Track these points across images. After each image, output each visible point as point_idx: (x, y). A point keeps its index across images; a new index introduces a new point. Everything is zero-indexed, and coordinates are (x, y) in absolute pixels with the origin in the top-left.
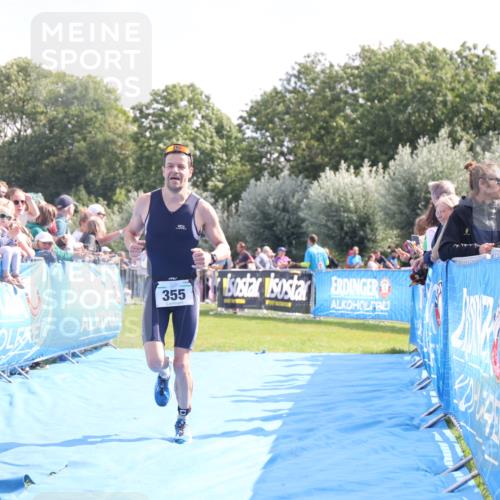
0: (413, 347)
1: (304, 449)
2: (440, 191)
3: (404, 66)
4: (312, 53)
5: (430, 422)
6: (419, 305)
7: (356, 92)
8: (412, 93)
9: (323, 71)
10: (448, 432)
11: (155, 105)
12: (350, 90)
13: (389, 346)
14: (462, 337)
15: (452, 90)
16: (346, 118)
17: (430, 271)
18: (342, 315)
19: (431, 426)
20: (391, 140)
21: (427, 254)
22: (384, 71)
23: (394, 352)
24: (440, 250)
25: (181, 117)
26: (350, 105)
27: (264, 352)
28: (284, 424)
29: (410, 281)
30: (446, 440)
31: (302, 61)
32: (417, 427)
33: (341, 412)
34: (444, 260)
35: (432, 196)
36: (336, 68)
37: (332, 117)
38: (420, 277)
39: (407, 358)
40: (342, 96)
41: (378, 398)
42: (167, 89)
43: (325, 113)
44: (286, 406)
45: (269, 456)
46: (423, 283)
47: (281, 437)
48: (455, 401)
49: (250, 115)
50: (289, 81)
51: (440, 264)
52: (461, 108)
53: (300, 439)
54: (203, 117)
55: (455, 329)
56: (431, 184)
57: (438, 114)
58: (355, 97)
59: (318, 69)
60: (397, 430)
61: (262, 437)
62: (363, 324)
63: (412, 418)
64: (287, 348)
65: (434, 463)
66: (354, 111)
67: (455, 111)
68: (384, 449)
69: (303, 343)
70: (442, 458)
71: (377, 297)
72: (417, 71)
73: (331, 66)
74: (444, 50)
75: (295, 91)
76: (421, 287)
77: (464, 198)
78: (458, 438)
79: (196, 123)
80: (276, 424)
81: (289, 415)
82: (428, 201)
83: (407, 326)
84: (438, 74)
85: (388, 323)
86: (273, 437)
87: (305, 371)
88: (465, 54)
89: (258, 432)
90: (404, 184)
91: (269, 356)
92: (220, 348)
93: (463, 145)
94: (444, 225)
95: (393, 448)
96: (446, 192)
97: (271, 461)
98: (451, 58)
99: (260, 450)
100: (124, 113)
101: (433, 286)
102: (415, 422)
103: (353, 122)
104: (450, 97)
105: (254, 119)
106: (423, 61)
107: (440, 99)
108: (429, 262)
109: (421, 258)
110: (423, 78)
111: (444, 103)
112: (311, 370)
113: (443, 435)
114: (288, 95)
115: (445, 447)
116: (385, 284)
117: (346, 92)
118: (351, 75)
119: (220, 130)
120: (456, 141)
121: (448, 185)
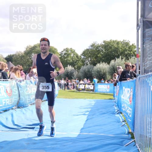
0: (114, 98)
1: (93, 118)
2: (119, 68)
3: (112, 44)
4: (95, 42)
5: (117, 113)
6: (115, 90)
7: (103, 49)
8: (113, 50)
9: (97, 45)
10: (121, 115)
11: (64, 51)
12: (102, 49)
13: (109, 98)
14: (124, 96)
15: (121, 49)
16: (101, 54)
17: (117, 84)
18: (100, 92)
19: (118, 113)
20: (109, 58)
21: (117, 80)
22: (108, 45)
23: (110, 99)
24: (119, 79)
25: (69, 54)
26: (102, 52)
27: (85, 99)
28: (89, 113)
29: (113, 86)
30: (121, 116)
31: (93, 43)
32: (115, 114)
33: (100, 111)
34: (120, 81)
35: (118, 69)
36: (99, 44)
37: (98, 54)
38: (115, 85)
39: (113, 100)
40: (100, 50)
41: (107, 108)
42: (66, 49)
43: (97, 53)
44: (90, 110)
45: (86, 119)
46: (116, 86)
47: (89, 115)
48: (122, 109)
49: (83, 54)
50: (90, 47)
51: (119, 82)
52: (123, 52)
53: (92, 116)
54: (74, 54)
55: (122, 95)
56: (118, 67)
57: (119, 53)
58: (102, 50)
59: (96, 45)
60: (111, 114)
61: (85, 116)
62: (104, 94)
63: (114, 112)
64: (90, 98)
65: (118, 121)
66: (102, 53)
67: (122, 53)
68: (109, 118)
69: (93, 97)
70: (120, 120)
71: (107, 88)
72: (114, 45)
73: (98, 44)
74: (120, 41)
75: (91, 49)
76: (115, 87)
77: (124, 70)
78: (123, 116)
79: (72, 55)
80: (88, 113)
81: (90, 111)
82: (117, 70)
83: (113, 94)
84: (119, 46)
85: (109, 94)
86: (87, 116)
87: (93, 103)
88: (124, 42)
89: (84, 114)
90: (112, 67)
91: (86, 100)
92: (77, 98)
93: (123, 60)
94: (120, 75)
95: (110, 118)
96: (120, 68)
97: (87, 120)
98: (122, 43)
99: (85, 118)
100: (58, 53)
101: (118, 86)
102: (114, 113)
103: (102, 55)
104: (121, 50)
105: (83, 55)
106: (116, 43)
107: (119, 50)
108: (117, 82)
109: (116, 81)
110: (115, 46)
111: (120, 51)
112: (94, 103)
113: (120, 115)
114: (90, 50)
115: (120, 118)
116: (109, 86)
117: (101, 49)
118: (102, 46)
119: (77, 56)
120: (122, 59)
121: (121, 67)
